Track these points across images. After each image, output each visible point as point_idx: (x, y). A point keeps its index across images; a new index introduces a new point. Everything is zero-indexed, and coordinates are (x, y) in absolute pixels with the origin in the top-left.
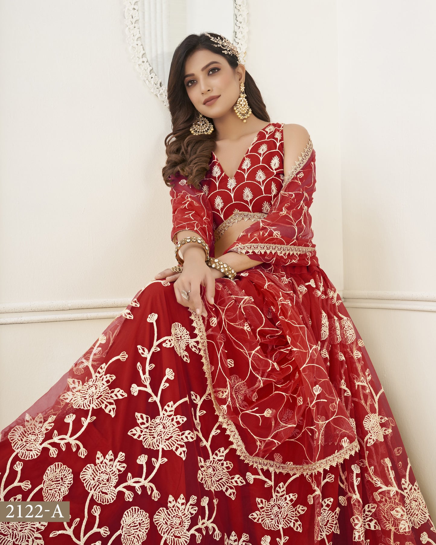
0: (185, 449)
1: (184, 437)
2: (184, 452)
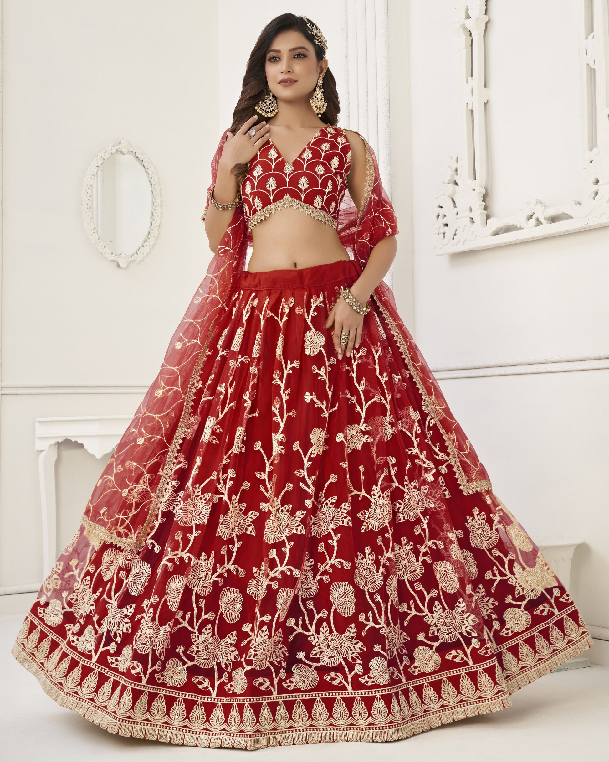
0: (349, 518)
1: (343, 510)
2: (349, 520)
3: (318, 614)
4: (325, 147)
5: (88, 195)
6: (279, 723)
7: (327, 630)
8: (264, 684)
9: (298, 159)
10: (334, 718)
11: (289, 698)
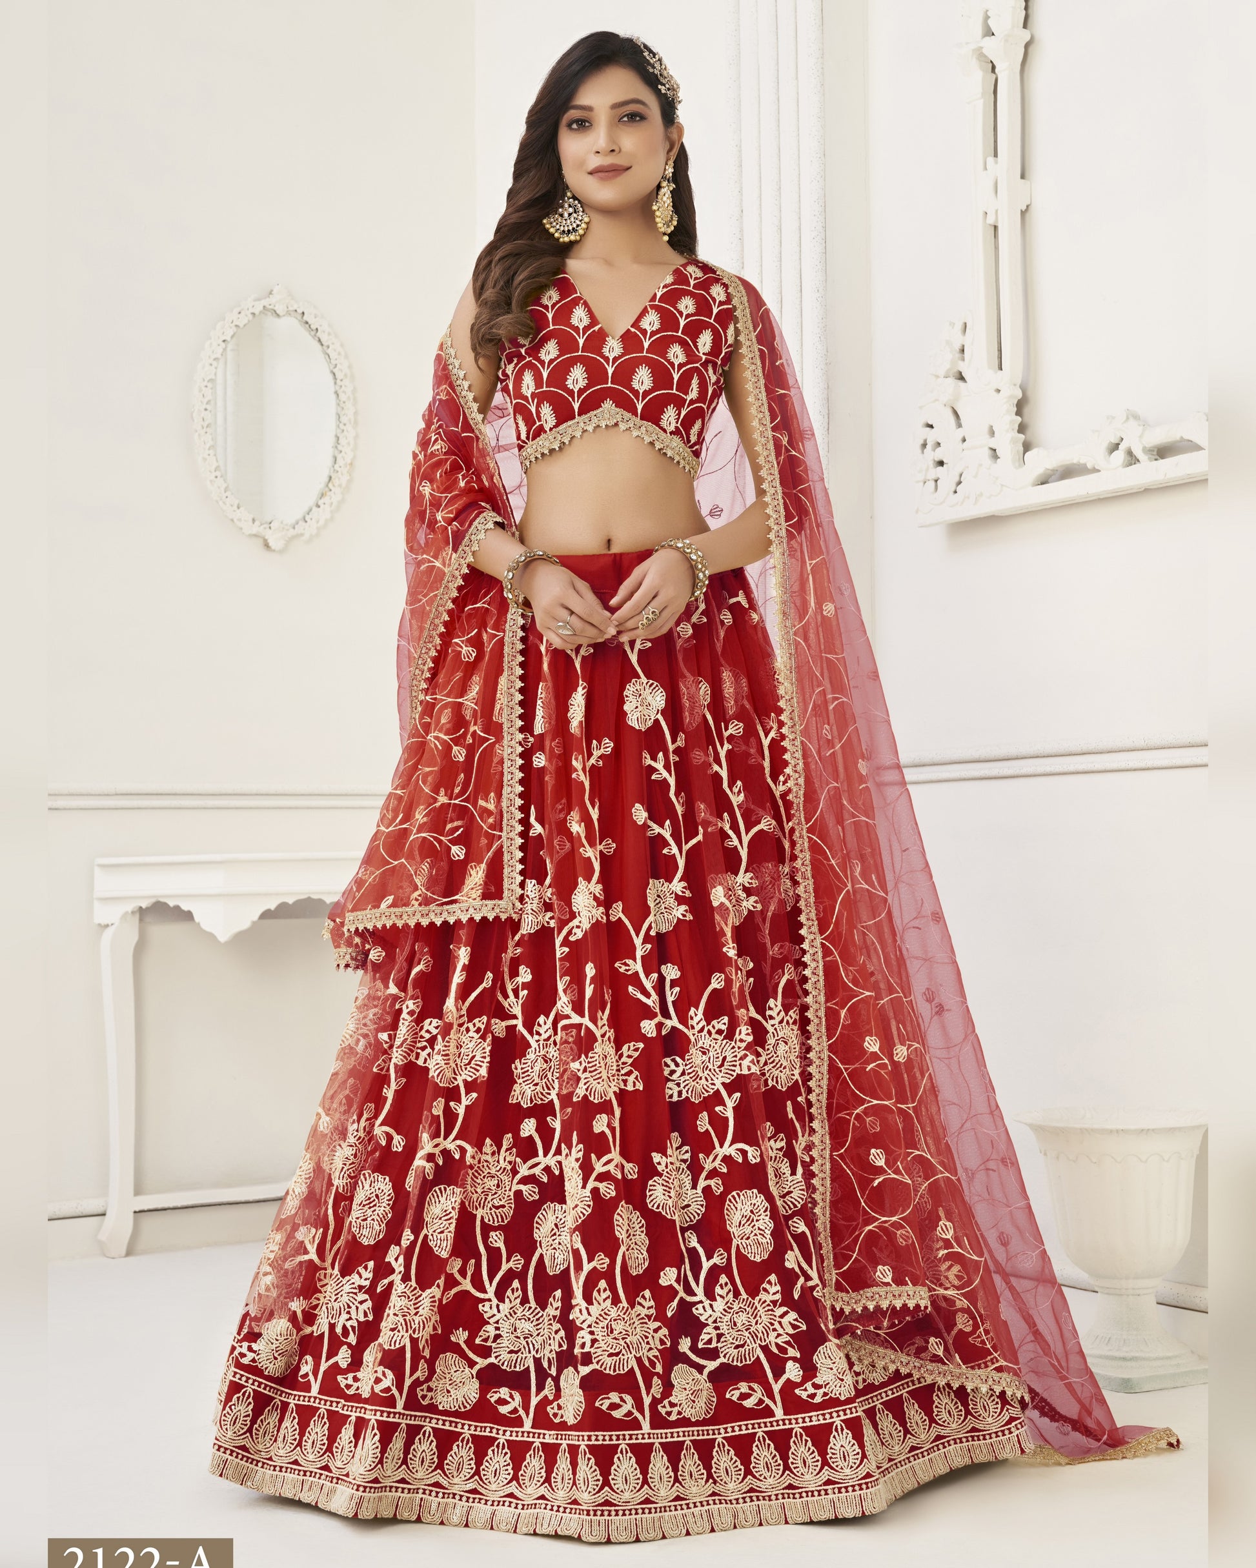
3: (709, 1257)
4: (687, 305)
5: (205, 400)
6: (655, 1489)
7: (730, 1291)
8: (621, 1406)
9: (633, 330)
10: (754, 1477)
11: (672, 1437)
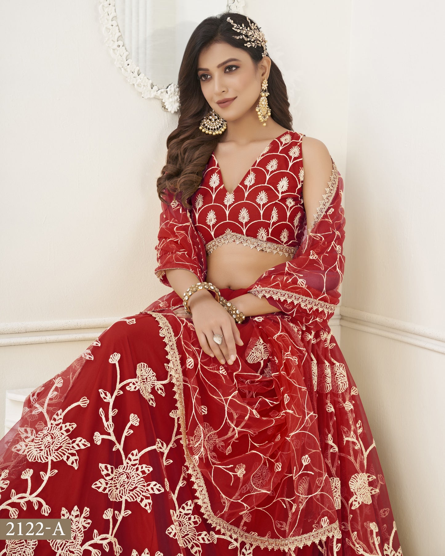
2: (149, 504)
